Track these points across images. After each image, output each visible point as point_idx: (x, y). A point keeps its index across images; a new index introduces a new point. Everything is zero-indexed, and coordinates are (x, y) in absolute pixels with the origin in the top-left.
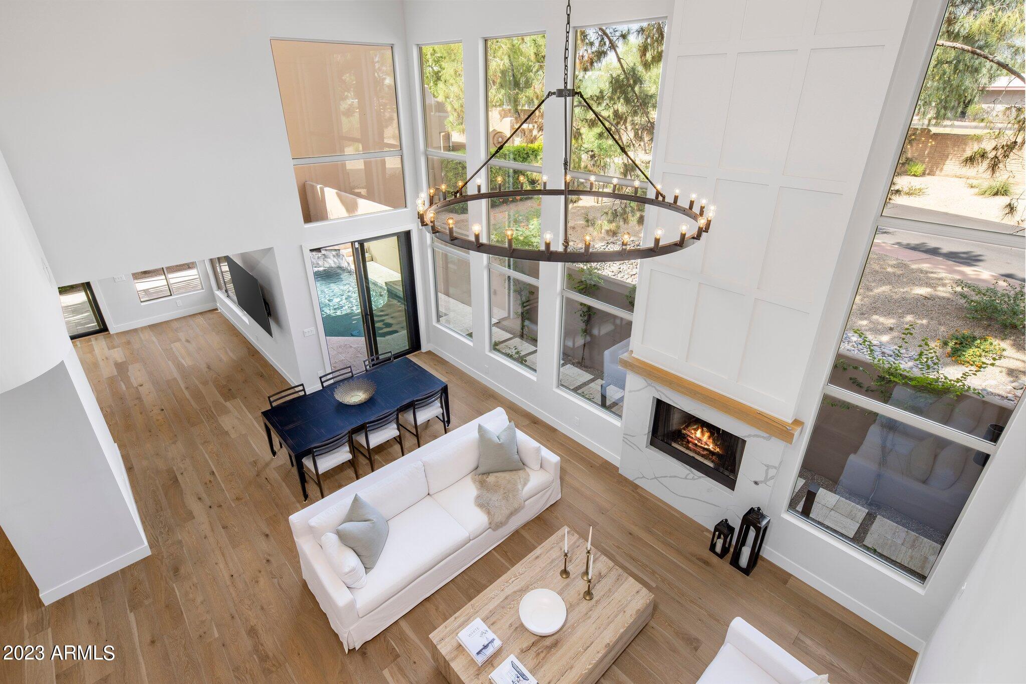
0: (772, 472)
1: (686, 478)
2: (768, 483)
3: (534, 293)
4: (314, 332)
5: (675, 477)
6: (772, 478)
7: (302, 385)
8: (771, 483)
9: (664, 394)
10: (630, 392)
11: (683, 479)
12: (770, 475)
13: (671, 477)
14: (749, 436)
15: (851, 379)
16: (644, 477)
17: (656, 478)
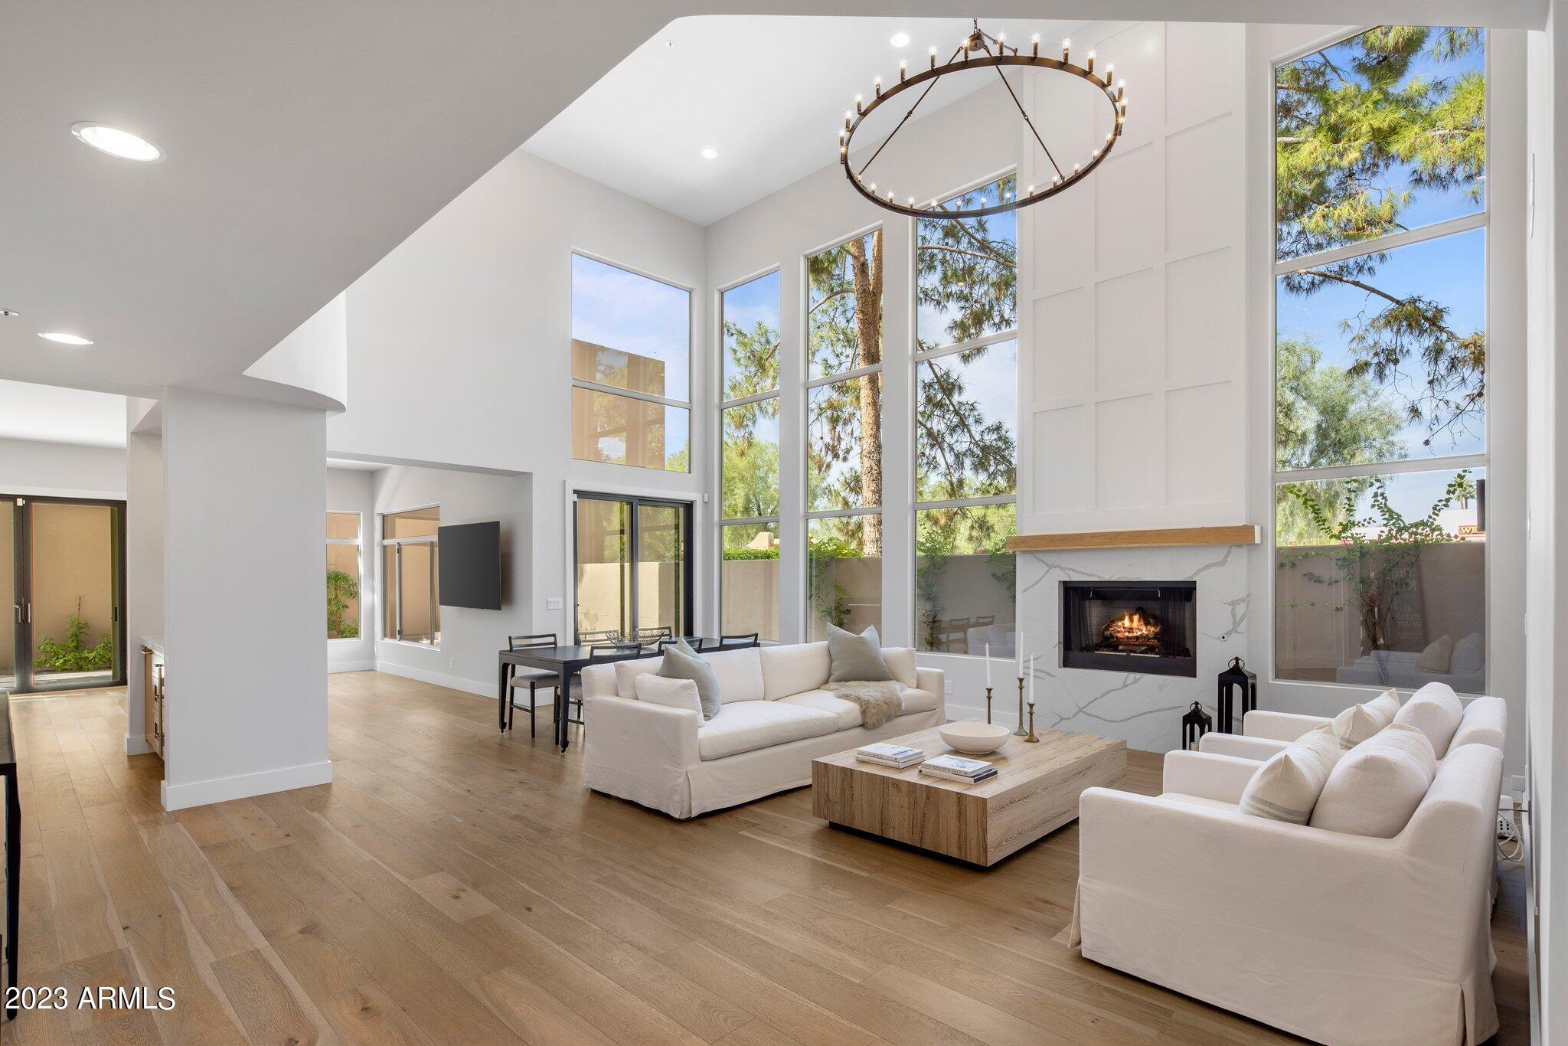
0: (1241, 609)
1: (1125, 686)
2: (1239, 629)
3: (850, 611)
4: (561, 606)
5: (1110, 691)
6: (1242, 619)
7: (554, 635)
8: (1242, 628)
9: (1073, 570)
10: (1025, 591)
11: (1123, 688)
12: (1239, 614)
13: (1103, 696)
14: (1198, 572)
15: (1305, 575)
16: (1062, 719)
17: (1080, 710)
